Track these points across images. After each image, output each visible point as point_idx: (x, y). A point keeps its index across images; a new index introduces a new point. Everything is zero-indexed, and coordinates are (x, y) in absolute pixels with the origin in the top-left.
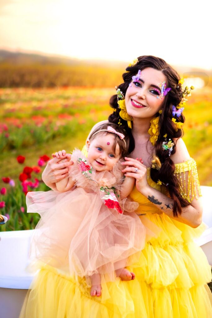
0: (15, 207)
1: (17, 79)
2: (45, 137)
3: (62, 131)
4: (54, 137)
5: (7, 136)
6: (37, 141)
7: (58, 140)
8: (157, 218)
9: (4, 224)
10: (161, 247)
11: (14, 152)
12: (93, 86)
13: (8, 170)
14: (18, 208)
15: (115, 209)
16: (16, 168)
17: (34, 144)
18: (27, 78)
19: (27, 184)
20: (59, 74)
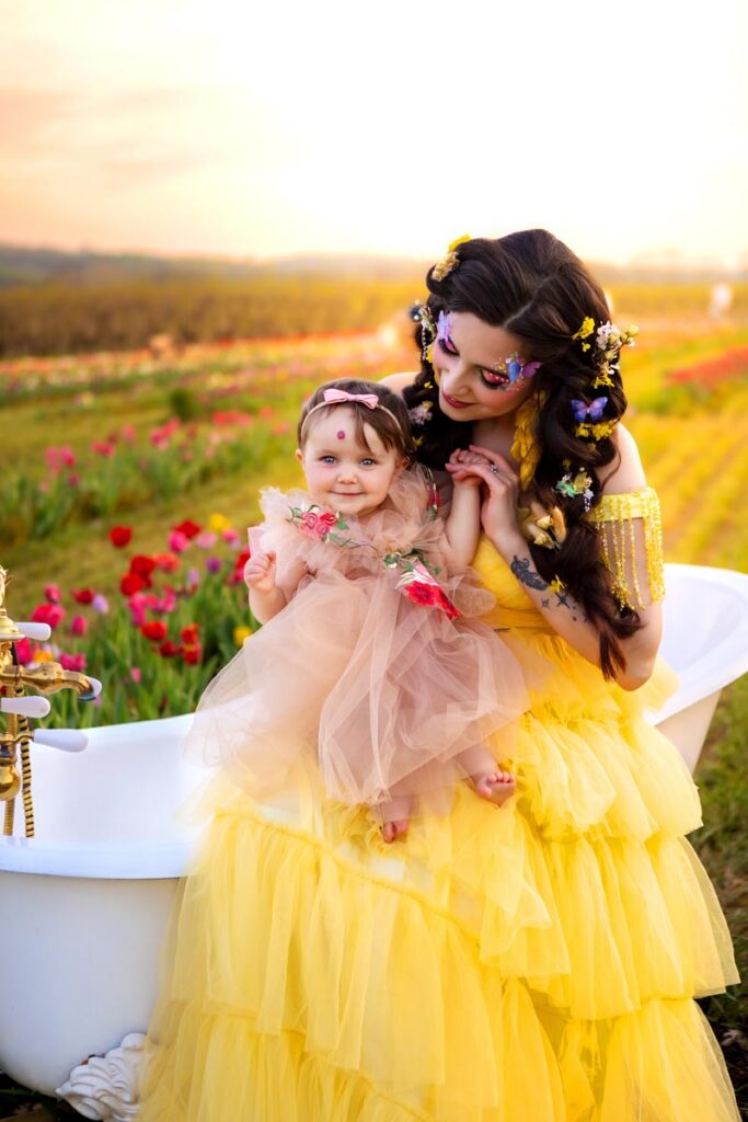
0: (114, 669)
1: (90, 330)
2: (183, 478)
3: (229, 458)
4: (206, 475)
5: (73, 482)
6: (160, 491)
7: (217, 483)
8: (544, 646)
9: (94, 698)
10: (560, 723)
11: (97, 525)
12: (303, 334)
13: (83, 574)
14: (123, 672)
15: (437, 605)
16: (107, 567)
17: (151, 500)
18: (117, 325)
19: (144, 604)
20: (207, 304)
